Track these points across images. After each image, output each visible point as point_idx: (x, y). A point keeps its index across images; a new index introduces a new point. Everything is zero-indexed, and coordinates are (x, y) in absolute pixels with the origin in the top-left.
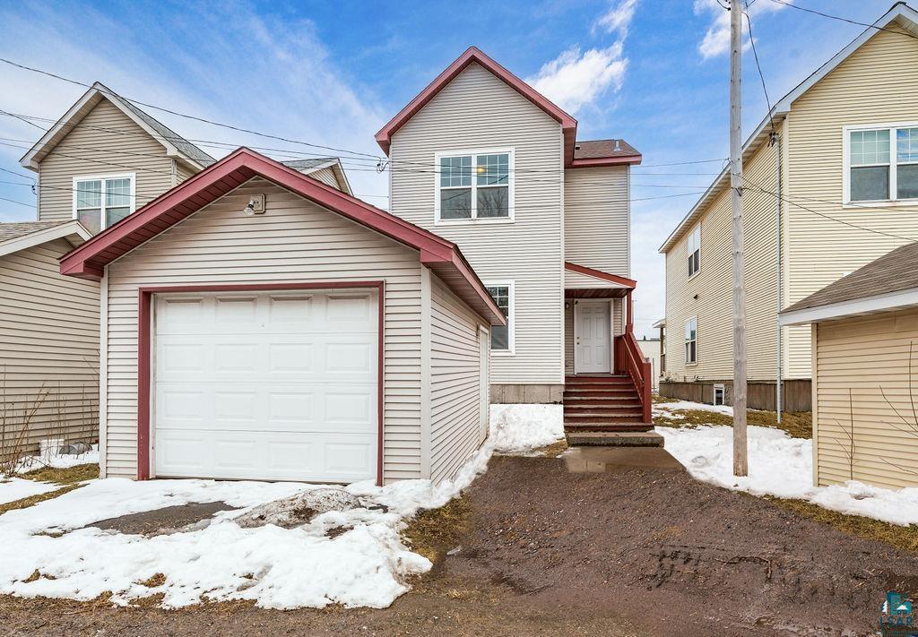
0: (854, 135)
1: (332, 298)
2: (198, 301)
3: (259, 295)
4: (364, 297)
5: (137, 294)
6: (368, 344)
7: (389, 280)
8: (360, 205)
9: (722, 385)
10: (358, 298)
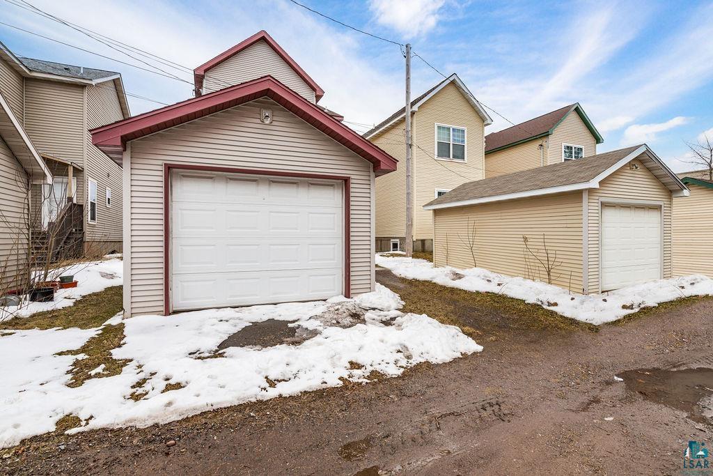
0: (439, 127)
1: (312, 184)
2: (211, 178)
3: (260, 178)
4: (332, 185)
5: (162, 168)
6: (334, 214)
7: (352, 177)
8: (346, 129)
9: (398, 240)
10: (328, 185)
